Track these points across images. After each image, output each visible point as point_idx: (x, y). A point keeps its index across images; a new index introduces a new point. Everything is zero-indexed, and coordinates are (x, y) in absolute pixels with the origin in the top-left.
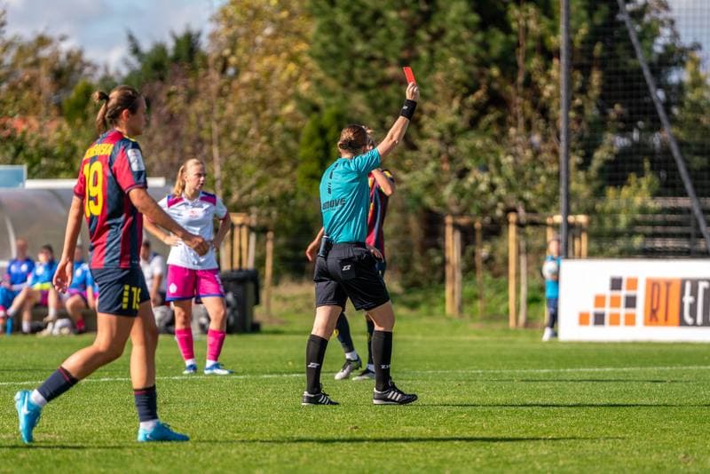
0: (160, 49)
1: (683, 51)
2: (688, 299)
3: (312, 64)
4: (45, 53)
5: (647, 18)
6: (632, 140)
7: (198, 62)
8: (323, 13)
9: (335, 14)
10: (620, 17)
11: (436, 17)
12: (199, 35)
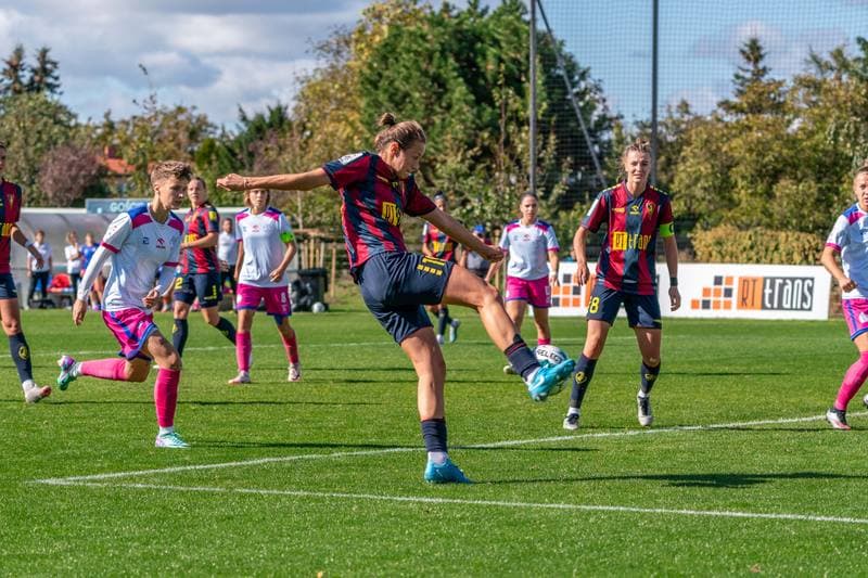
0: (260, 117)
1: (611, 120)
2: (768, 291)
3: (361, 128)
4: (181, 118)
5: (587, 98)
6: (577, 179)
7: (286, 127)
8: (369, 94)
9: (377, 95)
10: (569, 97)
11: (446, 97)
12: (286, 108)
